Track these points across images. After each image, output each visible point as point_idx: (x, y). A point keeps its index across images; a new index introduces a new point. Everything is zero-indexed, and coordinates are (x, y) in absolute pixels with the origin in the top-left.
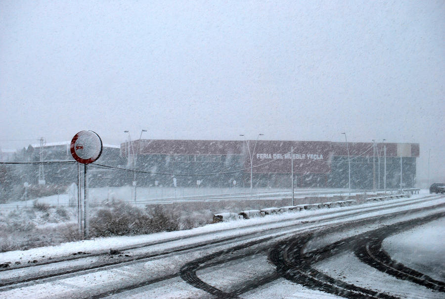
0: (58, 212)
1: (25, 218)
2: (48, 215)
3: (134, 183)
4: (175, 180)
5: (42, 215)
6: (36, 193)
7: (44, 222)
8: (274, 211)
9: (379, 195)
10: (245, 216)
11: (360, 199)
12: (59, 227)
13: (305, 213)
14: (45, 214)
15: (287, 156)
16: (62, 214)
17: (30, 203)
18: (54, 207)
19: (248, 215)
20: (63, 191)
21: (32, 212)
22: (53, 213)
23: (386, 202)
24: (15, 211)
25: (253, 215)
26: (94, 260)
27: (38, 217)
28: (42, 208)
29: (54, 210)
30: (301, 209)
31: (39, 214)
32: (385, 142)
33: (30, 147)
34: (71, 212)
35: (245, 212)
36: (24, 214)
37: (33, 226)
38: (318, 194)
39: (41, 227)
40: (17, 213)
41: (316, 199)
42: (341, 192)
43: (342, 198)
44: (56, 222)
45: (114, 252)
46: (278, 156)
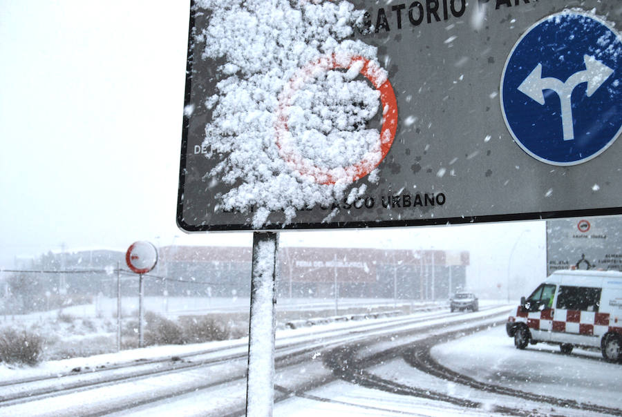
0: (84, 323)
1: (48, 329)
2: (73, 326)
3: (166, 293)
4: (209, 289)
5: (67, 327)
6: (60, 304)
7: (69, 334)
8: (321, 322)
9: (426, 305)
10: (292, 326)
11: (407, 310)
12: (85, 339)
13: (352, 323)
14: (70, 325)
15: (328, 264)
16: (89, 325)
17: (54, 313)
18: (80, 318)
19: (295, 325)
20: (89, 301)
21: (56, 323)
22: (79, 323)
23: (433, 313)
24: (38, 322)
25: (300, 325)
26: (160, 365)
27: (63, 329)
28: (67, 319)
29: (80, 322)
30: (347, 320)
31: (64, 326)
32: (433, 249)
33: (50, 253)
34: (98, 323)
35: (293, 322)
36: (48, 326)
37: (57, 339)
38: (362, 304)
39: (65, 339)
40: (40, 324)
41: (361, 310)
42: (387, 303)
43: (387, 309)
44: (82, 334)
45: (175, 359)
46: (319, 264)
